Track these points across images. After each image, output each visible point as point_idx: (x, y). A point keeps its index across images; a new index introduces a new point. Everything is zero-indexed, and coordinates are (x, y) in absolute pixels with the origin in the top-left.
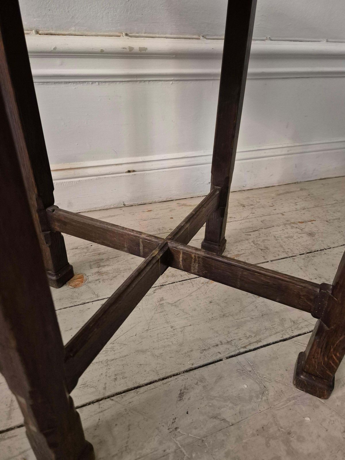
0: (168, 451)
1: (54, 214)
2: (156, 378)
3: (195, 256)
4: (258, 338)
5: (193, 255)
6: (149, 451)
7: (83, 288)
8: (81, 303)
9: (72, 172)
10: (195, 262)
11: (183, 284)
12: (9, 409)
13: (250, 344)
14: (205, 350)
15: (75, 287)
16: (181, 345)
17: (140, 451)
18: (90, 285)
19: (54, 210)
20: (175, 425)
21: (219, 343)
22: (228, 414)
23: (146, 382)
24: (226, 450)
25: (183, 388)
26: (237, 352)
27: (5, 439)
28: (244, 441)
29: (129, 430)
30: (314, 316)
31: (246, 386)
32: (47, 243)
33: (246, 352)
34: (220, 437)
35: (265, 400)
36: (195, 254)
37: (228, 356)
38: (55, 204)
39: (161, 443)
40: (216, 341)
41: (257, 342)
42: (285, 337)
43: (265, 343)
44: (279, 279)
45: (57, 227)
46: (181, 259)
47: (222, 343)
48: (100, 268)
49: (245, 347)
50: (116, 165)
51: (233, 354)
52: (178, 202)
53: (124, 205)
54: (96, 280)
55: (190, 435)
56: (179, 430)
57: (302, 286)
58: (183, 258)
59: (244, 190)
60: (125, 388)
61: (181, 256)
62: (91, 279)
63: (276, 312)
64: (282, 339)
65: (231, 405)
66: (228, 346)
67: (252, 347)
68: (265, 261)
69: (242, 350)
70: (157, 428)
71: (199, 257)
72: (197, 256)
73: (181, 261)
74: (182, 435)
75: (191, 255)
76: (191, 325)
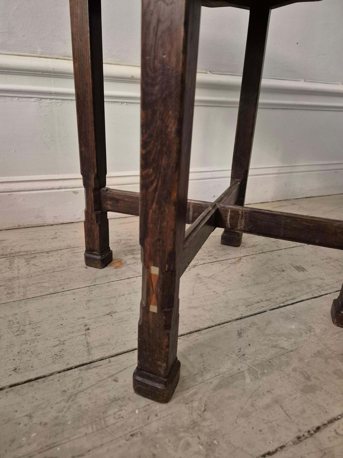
0: (242, 369)
1: (109, 193)
2: (213, 324)
3: (242, 212)
4: (292, 297)
5: (240, 212)
6: (225, 370)
7: (124, 268)
8: (126, 277)
10: (241, 218)
12: (87, 348)
13: (287, 301)
14: (249, 305)
15: (117, 267)
16: (227, 302)
17: (218, 371)
18: (129, 266)
19: (106, 190)
20: (242, 353)
21: (259, 301)
22: (285, 343)
23: (205, 327)
24: (292, 367)
25: (239, 329)
26: (278, 306)
27: (91, 368)
28: (306, 361)
29: (202, 357)
31: (294, 327)
32: (97, 222)
33: (285, 306)
34: (284, 359)
35: (313, 335)
36: (242, 210)
37: (270, 308)
39: (234, 364)
40: (257, 299)
41: (292, 299)
42: (315, 296)
43: (300, 300)
45: (108, 205)
46: (229, 217)
47: (262, 301)
48: (135, 255)
49: (283, 303)
51: (275, 307)
54: (135, 263)
55: (257, 359)
56: (246, 356)
60: (189, 331)
61: (229, 214)
62: (128, 262)
63: (302, 280)
64: (313, 297)
65: (285, 339)
66: (269, 303)
67: (289, 303)
69: (282, 305)
70: (227, 355)
71: (246, 213)
72: (244, 212)
73: (228, 220)
74: (250, 359)
75: (238, 212)
76: (230, 290)
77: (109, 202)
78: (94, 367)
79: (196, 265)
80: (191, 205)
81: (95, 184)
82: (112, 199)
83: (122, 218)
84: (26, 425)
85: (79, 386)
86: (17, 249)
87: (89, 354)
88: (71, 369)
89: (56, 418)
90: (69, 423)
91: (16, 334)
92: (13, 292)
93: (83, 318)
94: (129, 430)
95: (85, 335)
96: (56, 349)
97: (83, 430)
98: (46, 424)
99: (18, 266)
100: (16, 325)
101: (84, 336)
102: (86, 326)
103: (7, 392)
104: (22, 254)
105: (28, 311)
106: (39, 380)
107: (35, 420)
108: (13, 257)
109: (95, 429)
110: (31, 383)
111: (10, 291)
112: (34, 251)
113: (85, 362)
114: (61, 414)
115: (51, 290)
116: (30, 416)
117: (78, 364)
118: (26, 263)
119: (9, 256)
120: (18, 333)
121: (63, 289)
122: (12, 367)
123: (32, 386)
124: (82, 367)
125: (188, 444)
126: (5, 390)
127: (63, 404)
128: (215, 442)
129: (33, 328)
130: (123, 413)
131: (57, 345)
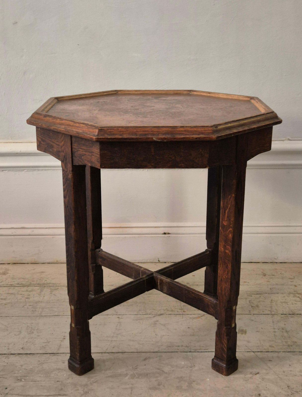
0: (128, 373)
1: (99, 253)
2: (136, 351)
5: (164, 281)
6: (119, 372)
9: (121, 229)
10: (165, 285)
12: (58, 347)
14: (170, 347)
16: (157, 342)
17: (115, 371)
22: (167, 369)
23: (129, 351)
24: (157, 379)
25: (148, 357)
26: (189, 351)
27: (55, 356)
28: (168, 379)
29: (113, 364)
30: (216, 319)
31: (183, 363)
32: (93, 271)
33: (195, 352)
34: (157, 375)
35: (190, 370)
36: (166, 280)
37: (182, 351)
39: (126, 371)
40: (180, 344)
45: (100, 261)
46: (159, 283)
47: (182, 346)
49: (196, 350)
51: (186, 351)
55: (142, 371)
56: (137, 369)
59: (276, 263)
60: (118, 352)
61: (159, 281)
65: (170, 367)
66: (185, 348)
67: (200, 351)
68: (249, 313)
70: (127, 366)
71: (166, 282)
73: (159, 285)
74: (138, 371)
75: (163, 281)
78: (57, 356)
79: (163, 314)
80: (141, 271)
82: (102, 258)
83: (141, 263)
84: (19, 368)
85: (46, 361)
86: (48, 281)
87: (59, 349)
88: (47, 354)
89: (31, 369)
90: (36, 371)
91: (28, 333)
92: (36, 311)
93: (66, 332)
94: (58, 380)
95: (61, 341)
96: (44, 344)
97: (40, 375)
98: (27, 369)
99: (45, 294)
100: (30, 329)
101: (60, 342)
102: (64, 337)
103: (16, 356)
104: (51, 285)
105: (39, 323)
106: (31, 355)
107: (23, 367)
108: (44, 286)
109: (44, 376)
110: (27, 355)
111: (34, 310)
112: (59, 284)
113: (54, 353)
114: (34, 368)
115: (56, 314)
116: (22, 366)
117: (51, 352)
118: (50, 293)
119: (42, 285)
120: (30, 333)
121: (64, 314)
122: (21, 347)
123: (27, 356)
124: (51, 354)
125: (78, 390)
126: (16, 355)
127: (37, 365)
128: (90, 392)
129: (37, 332)
130: (59, 374)
131: (45, 343)
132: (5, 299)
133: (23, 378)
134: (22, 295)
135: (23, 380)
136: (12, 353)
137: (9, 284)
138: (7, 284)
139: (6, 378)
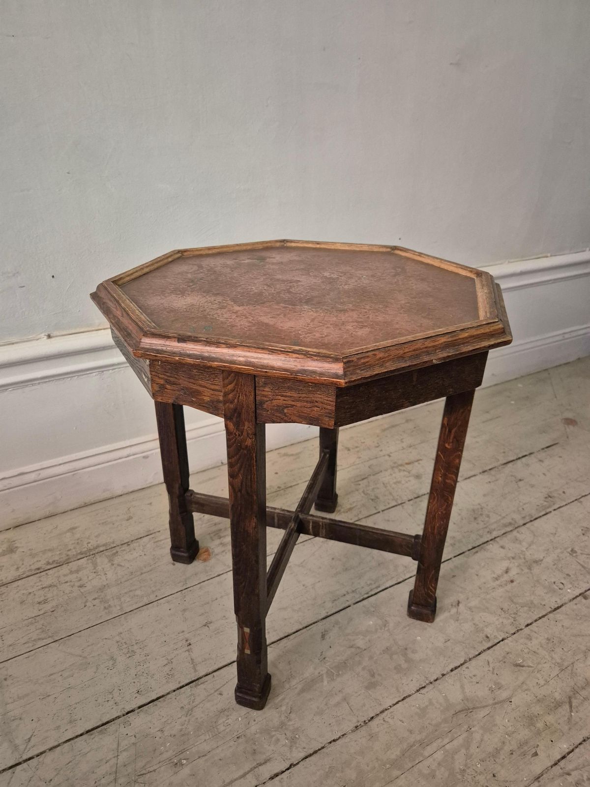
0: (321, 673)
2: (301, 627)
3: (322, 524)
4: (377, 585)
5: (321, 524)
6: (308, 675)
7: (212, 561)
8: (216, 575)
10: (322, 529)
11: (304, 545)
12: (192, 665)
13: (371, 590)
14: (335, 600)
15: (205, 560)
16: (315, 599)
17: (302, 676)
18: (218, 557)
19: (191, 495)
20: (323, 657)
21: (345, 593)
22: (361, 643)
23: (293, 631)
24: (362, 666)
25: (323, 631)
26: (362, 598)
27: (199, 685)
28: (375, 659)
29: (290, 664)
30: (414, 559)
31: (371, 623)
33: (369, 597)
34: (357, 659)
35: (387, 630)
36: (322, 522)
37: (354, 602)
38: (190, 488)
39: (315, 669)
40: (343, 591)
41: (377, 587)
42: (399, 581)
43: (383, 587)
44: (386, 535)
45: (190, 508)
46: (311, 527)
47: (348, 593)
48: (222, 539)
49: (367, 593)
50: (214, 424)
51: (358, 600)
52: (277, 451)
53: (222, 463)
54: (223, 552)
55: (335, 661)
56: (326, 659)
57: (402, 538)
58: (312, 526)
60: (279, 638)
61: (311, 524)
62: (217, 550)
63: (390, 560)
64: (397, 582)
65: (362, 637)
66: (353, 595)
67: (373, 593)
68: (376, 512)
69: (366, 596)
70: (311, 660)
71: (325, 525)
72: (324, 523)
73: (311, 529)
74: (329, 661)
75: (319, 523)
76: (319, 582)
77: (194, 506)
78: (201, 683)
80: (276, 515)
81: (179, 492)
82: (197, 503)
84: (160, 738)
85: (193, 702)
86: (93, 543)
87: (196, 671)
88: (183, 686)
89: (181, 730)
90: (192, 733)
91: (128, 656)
92: (110, 606)
93: (183, 632)
94: (235, 734)
95: (188, 651)
96: (167, 669)
97: (203, 737)
98: (175, 736)
99: (103, 569)
100: (125, 646)
101: (187, 653)
102: (187, 641)
103: (138, 713)
104: (101, 549)
105: (131, 629)
106: (160, 700)
107: (166, 733)
108: (92, 555)
109: (211, 736)
110: (155, 703)
111: (106, 605)
112: (113, 543)
113: (193, 679)
114: (183, 727)
115: (146, 601)
116: (162, 731)
117: (188, 681)
118: (110, 564)
119: (88, 554)
120: (129, 655)
121: (156, 596)
122: (135, 690)
123: (156, 705)
124: (191, 684)
125: (278, 740)
126: (136, 711)
127: (184, 718)
128: (297, 736)
129: (141, 648)
130: (230, 721)
131: (167, 664)
132: (45, 601)
133: (181, 756)
134: (68, 584)
135: (184, 762)
136: (128, 709)
137: (33, 567)
138: (31, 570)
139: (155, 771)
